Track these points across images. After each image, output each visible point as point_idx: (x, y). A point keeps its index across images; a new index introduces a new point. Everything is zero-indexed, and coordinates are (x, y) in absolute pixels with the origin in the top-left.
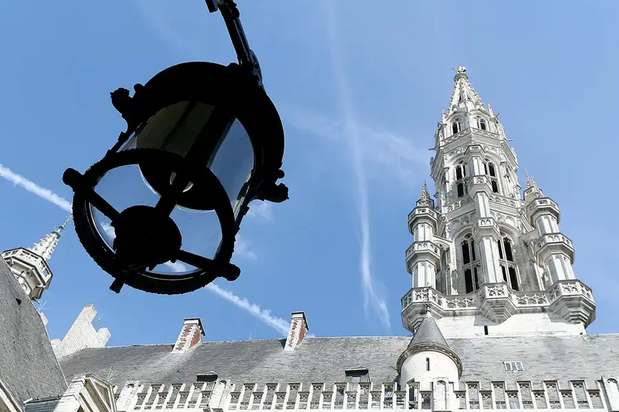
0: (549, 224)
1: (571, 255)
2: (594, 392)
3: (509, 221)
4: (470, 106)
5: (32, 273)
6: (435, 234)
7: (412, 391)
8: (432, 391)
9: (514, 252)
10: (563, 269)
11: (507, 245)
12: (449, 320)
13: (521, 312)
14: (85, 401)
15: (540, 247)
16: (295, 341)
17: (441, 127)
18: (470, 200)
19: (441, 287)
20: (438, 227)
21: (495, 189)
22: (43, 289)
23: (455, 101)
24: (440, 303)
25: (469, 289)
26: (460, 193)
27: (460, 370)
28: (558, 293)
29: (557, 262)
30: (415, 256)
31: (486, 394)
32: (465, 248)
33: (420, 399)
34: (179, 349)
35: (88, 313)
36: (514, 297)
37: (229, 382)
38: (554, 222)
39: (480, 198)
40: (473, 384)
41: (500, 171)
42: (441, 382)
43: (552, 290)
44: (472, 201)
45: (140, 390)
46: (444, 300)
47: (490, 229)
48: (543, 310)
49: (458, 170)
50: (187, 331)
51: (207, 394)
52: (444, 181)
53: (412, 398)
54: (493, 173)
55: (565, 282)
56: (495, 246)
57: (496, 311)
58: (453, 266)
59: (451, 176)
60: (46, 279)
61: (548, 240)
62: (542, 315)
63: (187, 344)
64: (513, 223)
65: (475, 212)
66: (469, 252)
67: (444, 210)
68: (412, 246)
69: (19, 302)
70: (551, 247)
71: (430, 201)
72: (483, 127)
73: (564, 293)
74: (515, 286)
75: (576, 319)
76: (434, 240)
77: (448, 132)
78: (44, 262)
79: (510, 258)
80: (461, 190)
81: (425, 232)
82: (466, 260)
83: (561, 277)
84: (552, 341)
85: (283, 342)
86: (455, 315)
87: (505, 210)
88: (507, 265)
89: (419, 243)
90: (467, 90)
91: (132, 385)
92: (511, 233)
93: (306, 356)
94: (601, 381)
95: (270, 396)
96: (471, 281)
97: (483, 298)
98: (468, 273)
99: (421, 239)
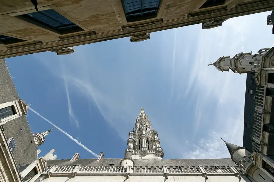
0: (156, 136)
1: (160, 143)
2: (161, 169)
3: (148, 136)
4: (143, 114)
5: (40, 139)
6: (134, 137)
7: (122, 168)
8: (126, 168)
9: (149, 142)
10: (158, 145)
11: (148, 141)
12: (134, 155)
13: (149, 154)
14: (38, 165)
15: (154, 141)
16: (100, 159)
17: (138, 118)
18: (141, 131)
19: (134, 148)
20: (135, 136)
21: (147, 129)
22: (42, 143)
23: (141, 113)
24: (133, 151)
25: (140, 149)
26: (140, 130)
27: (134, 164)
28: (157, 150)
29: (157, 144)
30: (129, 142)
31: (138, 169)
32: (140, 141)
33: (124, 170)
34: (72, 160)
35: (53, 151)
36: (148, 151)
37: (80, 165)
38: (157, 136)
39: (143, 131)
40: (136, 167)
41: (148, 126)
42: (129, 166)
43: (156, 149)
44: (142, 131)
45: (57, 167)
46: (134, 151)
47: (145, 137)
48: (154, 154)
49: (140, 125)
50: (75, 156)
51: (74, 168)
52: (137, 128)
53: (122, 170)
54: (146, 127)
55: (158, 148)
56: (145, 141)
57: (144, 153)
58: (137, 144)
59: (138, 127)
60: (43, 141)
61: (156, 139)
62: (153, 155)
63: (74, 159)
64: (149, 136)
65: (142, 134)
66: (140, 142)
67: (136, 133)
68: (129, 139)
69: (31, 142)
70: (156, 141)
71: (134, 132)
72: (145, 118)
73: (158, 150)
74: (149, 149)
75: (160, 156)
76: (133, 138)
77: (139, 118)
78: (44, 137)
79: (148, 143)
80: (140, 129)
81: (132, 137)
82: (140, 143)
83: (157, 147)
84: (155, 160)
85: (97, 159)
86: (136, 154)
87: (148, 134)
88: (148, 144)
89: (130, 139)
90: (143, 112)
91: (55, 166)
92: (149, 138)
93: (102, 162)
94: (162, 167)
95: (89, 169)
96: (140, 147)
97: (142, 151)
98: (140, 146)
99: (131, 138)
